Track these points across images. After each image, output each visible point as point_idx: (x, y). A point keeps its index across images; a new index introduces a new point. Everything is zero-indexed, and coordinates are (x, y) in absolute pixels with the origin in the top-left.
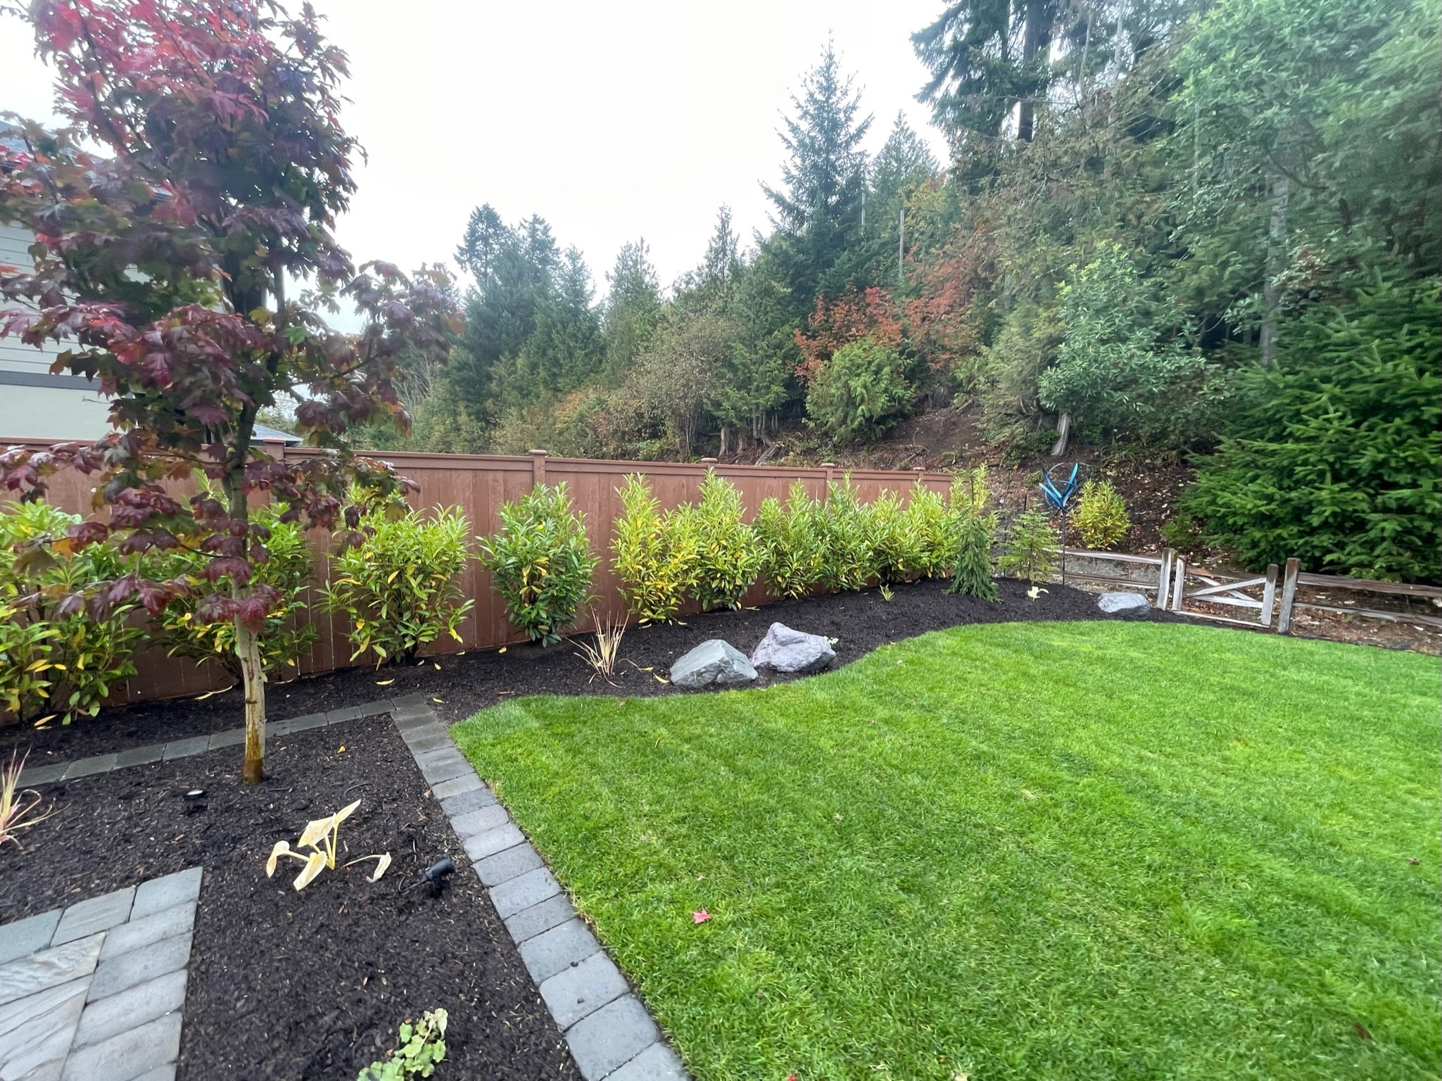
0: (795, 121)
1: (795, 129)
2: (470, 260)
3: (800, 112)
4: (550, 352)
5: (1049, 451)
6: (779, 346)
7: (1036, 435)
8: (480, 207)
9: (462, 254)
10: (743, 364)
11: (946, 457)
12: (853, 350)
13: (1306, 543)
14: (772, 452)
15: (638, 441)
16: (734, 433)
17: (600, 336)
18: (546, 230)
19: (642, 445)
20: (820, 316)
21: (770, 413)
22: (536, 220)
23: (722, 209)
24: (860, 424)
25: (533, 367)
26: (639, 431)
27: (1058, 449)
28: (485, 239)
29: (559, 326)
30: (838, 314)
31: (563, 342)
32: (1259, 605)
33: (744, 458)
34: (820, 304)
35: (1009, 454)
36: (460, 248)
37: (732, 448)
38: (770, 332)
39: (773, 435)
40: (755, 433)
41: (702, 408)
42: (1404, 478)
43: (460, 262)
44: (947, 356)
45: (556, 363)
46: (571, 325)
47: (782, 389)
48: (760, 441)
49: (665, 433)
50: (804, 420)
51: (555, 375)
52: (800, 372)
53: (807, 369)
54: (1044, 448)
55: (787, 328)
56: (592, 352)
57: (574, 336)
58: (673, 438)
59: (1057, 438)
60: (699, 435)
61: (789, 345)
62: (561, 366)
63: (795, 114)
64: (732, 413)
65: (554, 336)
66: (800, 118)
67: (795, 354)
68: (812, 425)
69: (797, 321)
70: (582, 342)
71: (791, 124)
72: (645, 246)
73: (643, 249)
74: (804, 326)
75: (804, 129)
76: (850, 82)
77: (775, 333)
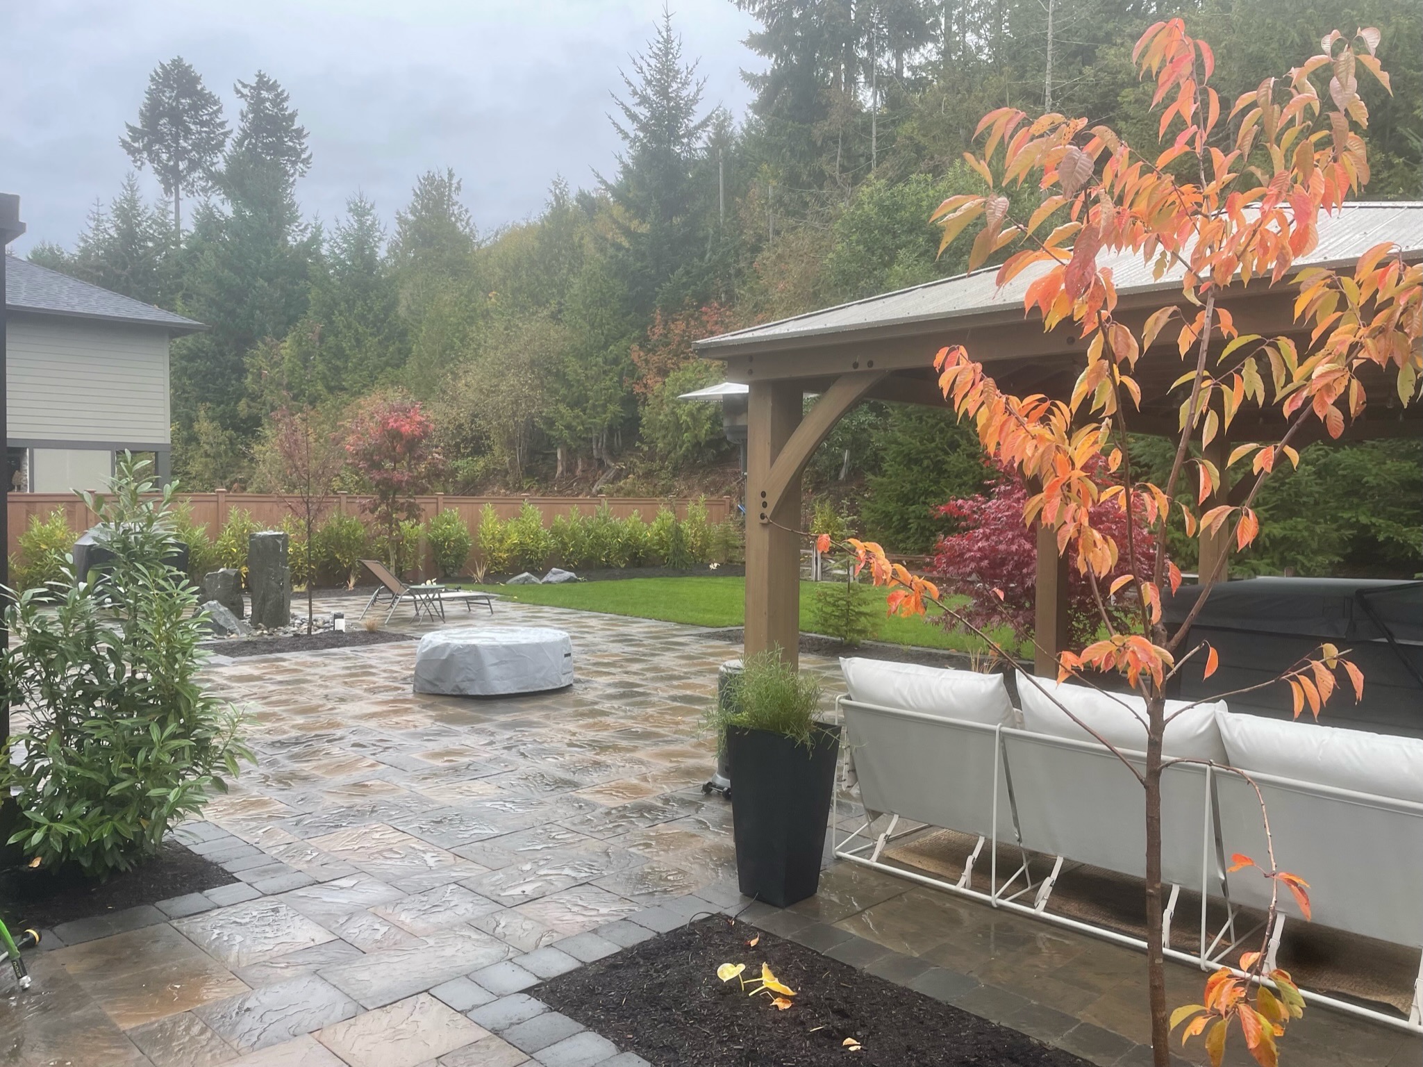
0: (633, 109)
1: (633, 117)
2: (148, 148)
3: (636, 100)
4: (331, 340)
5: (836, 476)
6: (616, 361)
8: (167, 62)
9: (135, 139)
10: (578, 381)
12: (686, 373)
14: (612, 474)
15: (456, 458)
16: (571, 453)
17: (398, 317)
18: (279, 100)
19: (460, 463)
20: (659, 330)
21: (611, 431)
22: (263, 83)
23: (556, 184)
24: (687, 449)
25: (305, 358)
26: (457, 445)
27: (842, 474)
28: (176, 117)
29: (343, 306)
30: (678, 328)
31: (349, 327)
33: (585, 479)
34: (659, 316)
36: (132, 129)
37: (570, 469)
38: (606, 346)
39: (615, 455)
40: (595, 452)
41: (534, 426)
43: (132, 151)
45: (339, 353)
46: (359, 303)
47: (619, 409)
48: (601, 462)
49: (490, 447)
50: (638, 443)
51: (337, 370)
52: (638, 389)
53: (645, 386)
54: (833, 473)
55: (624, 342)
56: (387, 338)
57: (362, 318)
58: (500, 455)
59: (841, 465)
60: (532, 453)
61: (625, 362)
62: (347, 359)
63: (630, 101)
64: (566, 433)
65: (337, 318)
66: (639, 104)
67: (632, 371)
68: (646, 449)
69: (636, 334)
70: (375, 325)
71: (627, 110)
72: (454, 181)
73: (451, 185)
74: (644, 342)
75: (642, 117)
76: (690, 73)
77: (611, 348)
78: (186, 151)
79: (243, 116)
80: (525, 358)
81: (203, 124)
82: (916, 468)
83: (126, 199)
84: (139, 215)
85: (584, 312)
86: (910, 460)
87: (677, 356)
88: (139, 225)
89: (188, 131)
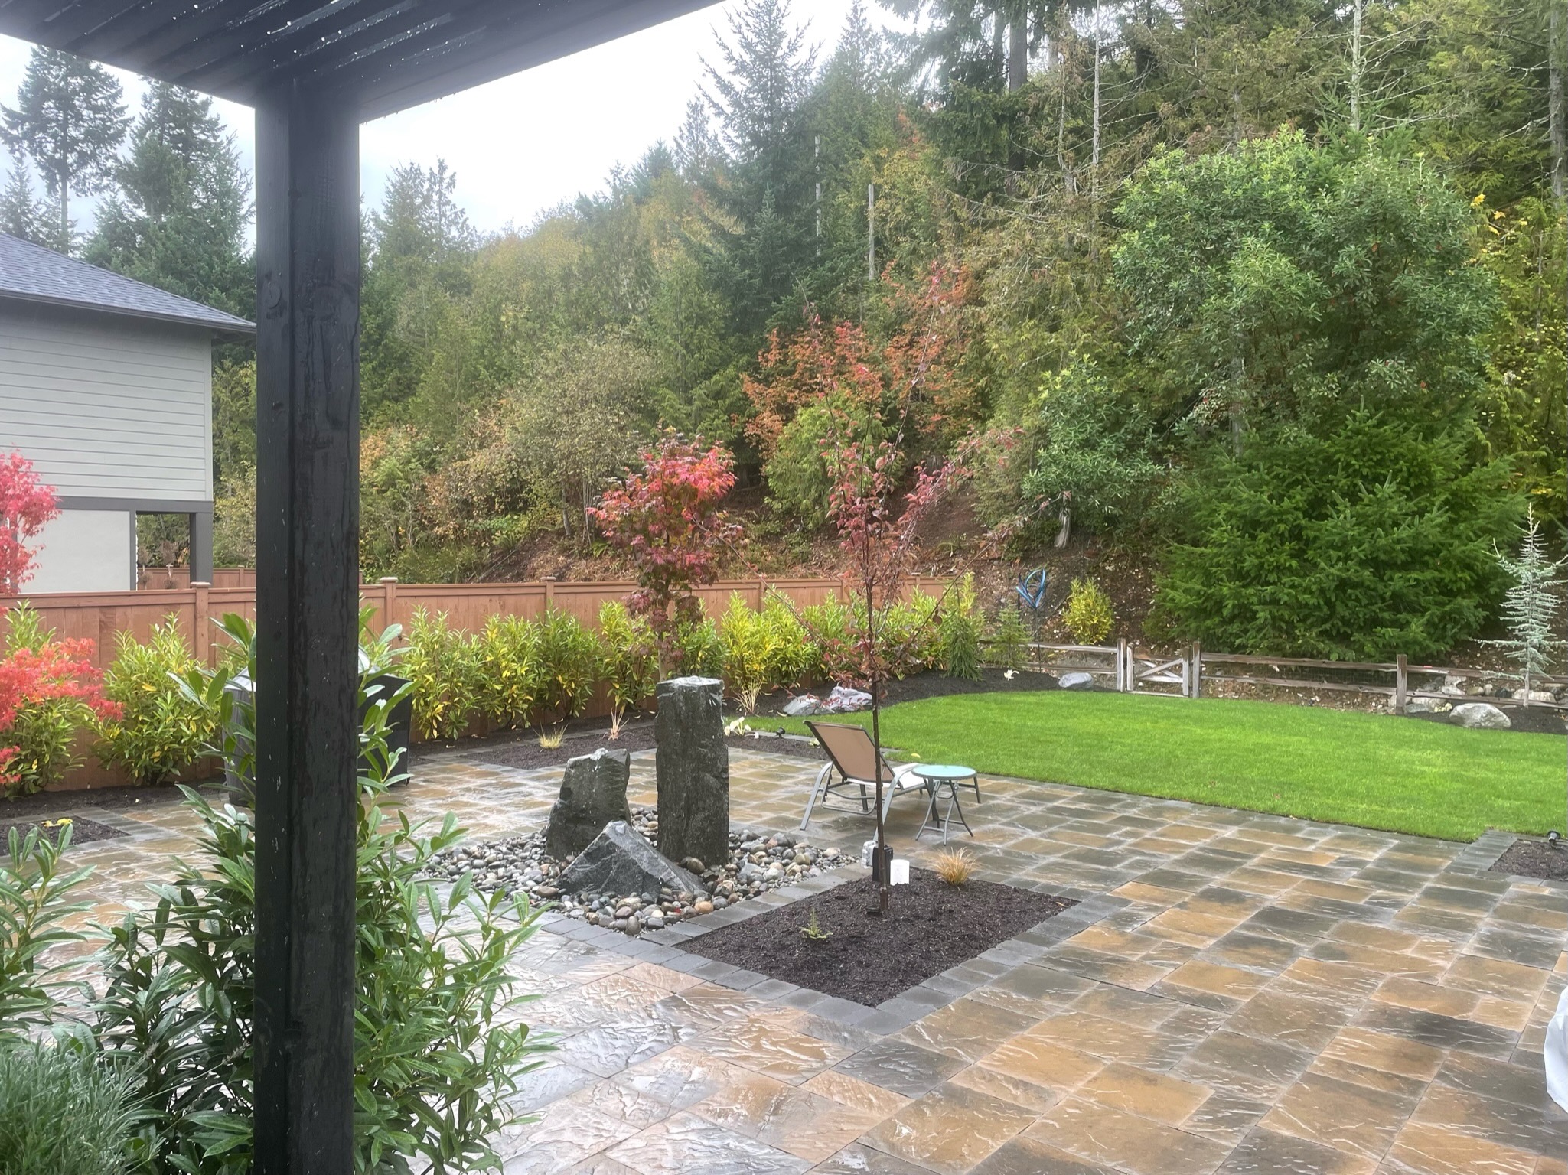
0: (728, 78)
1: (726, 88)
2: (29, 136)
3: (732, 67)
5: (1052, 541)
6: (718, 395)
7: (1036, 524)
11: (943, 548)
12: (821, 408)
13: (1225, 631)
15: (488, 516)
17: (396, 340)
19: (496, 522)
20: (774, 356)
27: (1061, 540)
28: (64, 100)
30: (799, 352)
32: (1180, 680)
34: (774, 339)
35: (1010, 546)
36: (10, 113)
38: (708, 375)
42: (1273, 577)
44: (937, 418)
47: (729, 453)
49: (533, 503)
50: (767, 500)
52: (751, 430)
53: (760, 426)
54: (1046, 539)
55: (731, 371)
56: (381, 365)
59: (1059, 529)
61: (734, 394)
63: (724, 69)
66: (734, 73)
67: (741, 407)
68: (776, 505)
69: (744, 360)
70: (367, 349)
71: (719, 80)
72: (447, 175)
73: (442, 179)
74: (754, 368)
75: (738, 88)
76: (800, 35)
77: (716, 377)
78: (76, 141)
79: (147, 102)
80: (602, 389)
81: (96, 109)
82: (1263, 536)
83: (13, 191)
84: (30, 211)
85: (677, 331)
86: (1251, 525)
87: (799, 388)
88: (30, 224)
89: (79, 117)
